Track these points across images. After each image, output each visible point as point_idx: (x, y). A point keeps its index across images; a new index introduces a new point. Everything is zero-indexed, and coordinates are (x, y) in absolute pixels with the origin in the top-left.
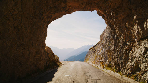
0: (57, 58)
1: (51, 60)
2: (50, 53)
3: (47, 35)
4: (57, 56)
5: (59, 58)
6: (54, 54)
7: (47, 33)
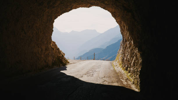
0: (62, 54)
1: (56, 56)
2: (55, 49)
3: (53, 30)
4: (62, 51)
5: (64, 54)
6: (59, 48)
7: (53, 28)
